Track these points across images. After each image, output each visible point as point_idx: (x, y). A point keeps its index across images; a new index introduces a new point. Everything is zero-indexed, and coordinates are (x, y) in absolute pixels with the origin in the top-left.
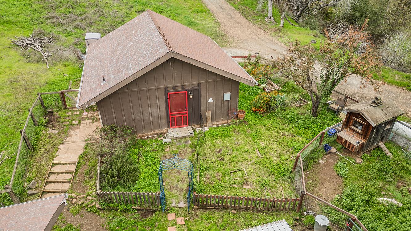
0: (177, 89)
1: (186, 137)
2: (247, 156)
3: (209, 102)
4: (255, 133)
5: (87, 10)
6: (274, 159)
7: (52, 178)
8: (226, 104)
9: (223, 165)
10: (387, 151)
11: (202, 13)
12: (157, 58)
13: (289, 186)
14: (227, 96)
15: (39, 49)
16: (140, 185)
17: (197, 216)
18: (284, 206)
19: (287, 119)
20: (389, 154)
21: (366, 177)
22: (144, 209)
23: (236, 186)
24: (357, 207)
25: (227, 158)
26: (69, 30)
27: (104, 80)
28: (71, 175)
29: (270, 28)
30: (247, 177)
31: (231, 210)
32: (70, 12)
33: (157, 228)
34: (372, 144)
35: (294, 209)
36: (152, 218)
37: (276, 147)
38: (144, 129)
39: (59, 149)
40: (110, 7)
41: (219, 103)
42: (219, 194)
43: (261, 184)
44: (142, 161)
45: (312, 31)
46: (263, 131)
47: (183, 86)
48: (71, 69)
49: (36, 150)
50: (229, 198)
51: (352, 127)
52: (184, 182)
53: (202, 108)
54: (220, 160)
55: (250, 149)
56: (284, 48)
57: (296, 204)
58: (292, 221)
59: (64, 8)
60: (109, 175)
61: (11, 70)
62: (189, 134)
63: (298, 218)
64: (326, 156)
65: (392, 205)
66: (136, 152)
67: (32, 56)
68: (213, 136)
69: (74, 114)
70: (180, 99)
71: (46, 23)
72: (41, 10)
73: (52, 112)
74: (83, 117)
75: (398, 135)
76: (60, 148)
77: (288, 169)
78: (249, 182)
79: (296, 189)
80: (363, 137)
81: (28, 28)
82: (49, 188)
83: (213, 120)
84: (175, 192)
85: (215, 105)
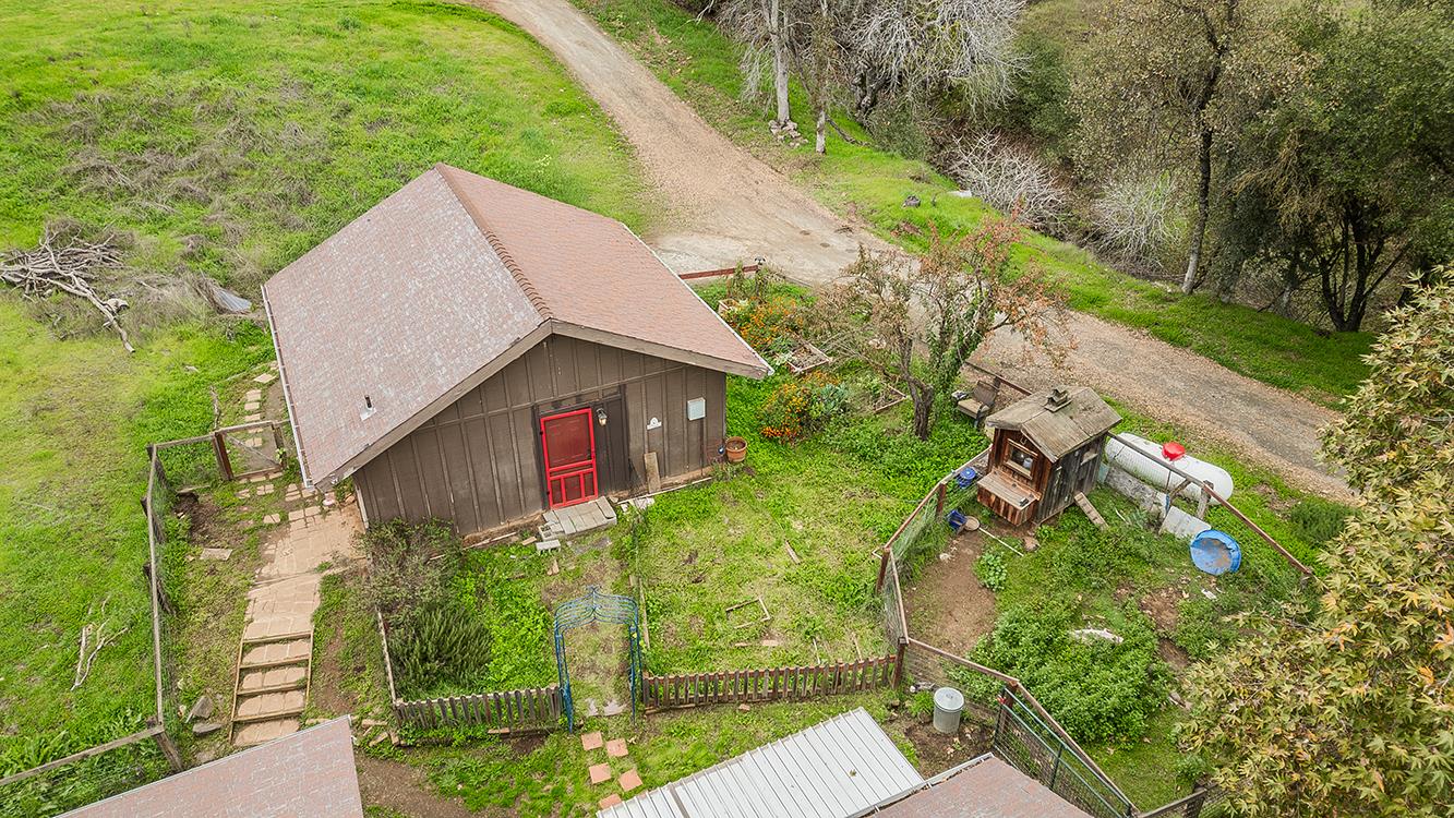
0: (565, 405)
1: (595, 530)
2: (762, 563)
3: (649, 427)
4: (777, 499)
5: (201, 130)
6: (831, 562)
7: (251, 682)
8: (694, 427)
9: (704, 594)
10: (1093, 514)
11: (576, 117)
12: (512, 338)
13: (872, 628)
14: (697, 409)
15: (82, 288)
16: (500, 672)
17: (657, 732)
18: (862, 678)
19: (854, 450)
20: (1099, 521)
21: (1047, 583)
22: (519, 732)
23: (742, 644)
24: (1022, 659)
25: (714, 575)
26: (159, 209)
27: (369, 405)
28: (302, 670)
29: (787, 159)
30: (769, 618)
31: (739, 705)
32: (145, 146)
33: (562, 773)
34: (1058, 502)
35: (885, 682)
36: (542, 750)
37: (831, 530)
38: (478, 520)
39: (249, 601)
40: (275, 115)
41: (678, 428)
42: (705, 671)
43: (803, 631)
44: (489, 608)
45: (907, 162)
46: (797, 491)
47: (578, 398)
48: (204, 349)
49: (184, 612)
50: (731, 677)
51: (1011, 464)
52: (610, 650)
53: (632, 446)
54: (697, 581)
55: (768, 544)
56: (832, 223)
57: (890, 669)
58: (883, 711)
59: (123, 131)
60: (415, 658)
61: (19, 371)
62: (606, 521)
63: (897, 702)
64: (955, 542)
65: (1100, 642)
66: (471, 586)
67: (69, 315)
68: (670, 519)
69: (259, 493)
70: (573, 429)
71: (77, 191)
72: (48, 146)
73: (193, 496)
74: (287, 499)
75: (1121, 468)
76: (252, 597)
77: (866, 585)
78: (774, 631)
79: (887, 633)
80: (1034, 486)
81: (21, 214)
82: (248, 710)
83: (663, 473)
84: (590, 679)
85: (666, 433)
